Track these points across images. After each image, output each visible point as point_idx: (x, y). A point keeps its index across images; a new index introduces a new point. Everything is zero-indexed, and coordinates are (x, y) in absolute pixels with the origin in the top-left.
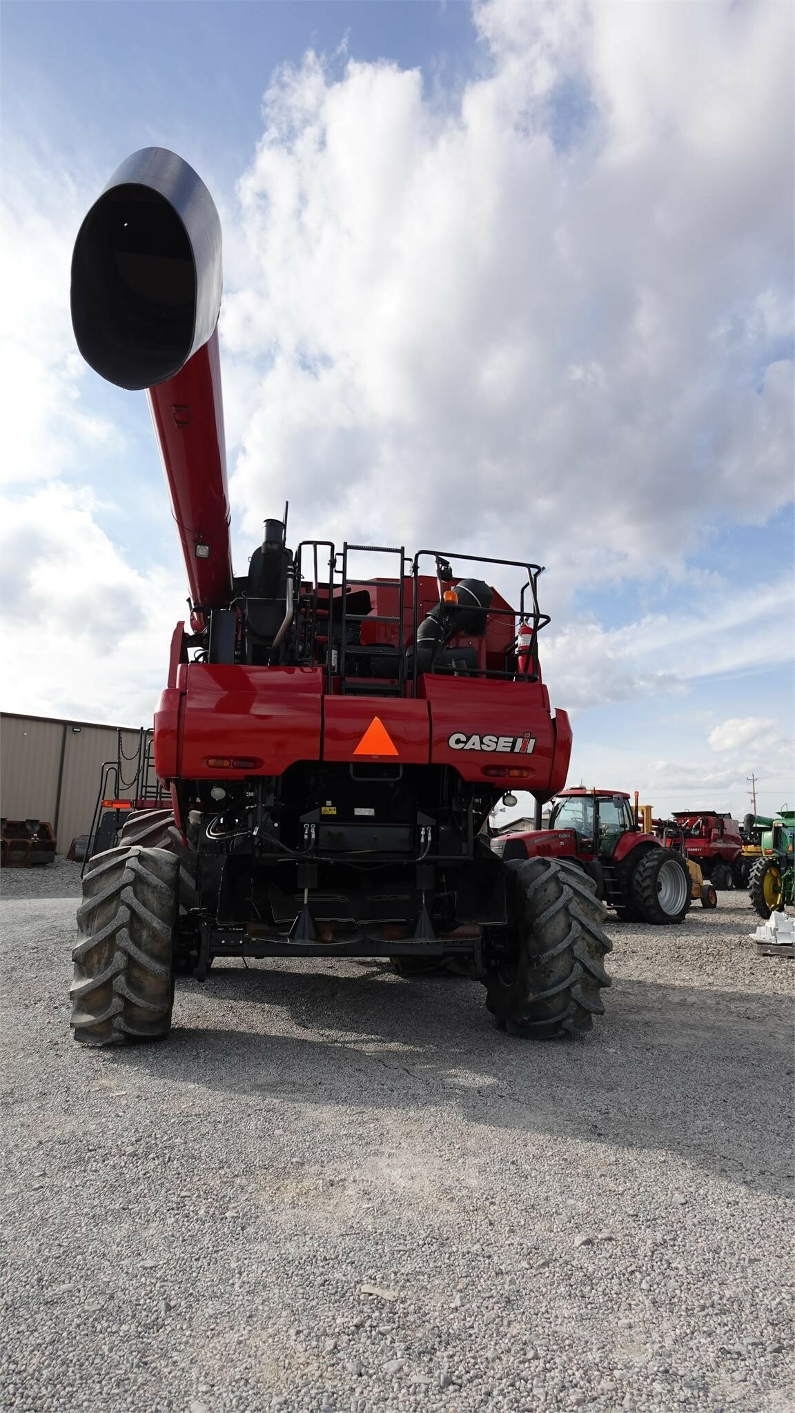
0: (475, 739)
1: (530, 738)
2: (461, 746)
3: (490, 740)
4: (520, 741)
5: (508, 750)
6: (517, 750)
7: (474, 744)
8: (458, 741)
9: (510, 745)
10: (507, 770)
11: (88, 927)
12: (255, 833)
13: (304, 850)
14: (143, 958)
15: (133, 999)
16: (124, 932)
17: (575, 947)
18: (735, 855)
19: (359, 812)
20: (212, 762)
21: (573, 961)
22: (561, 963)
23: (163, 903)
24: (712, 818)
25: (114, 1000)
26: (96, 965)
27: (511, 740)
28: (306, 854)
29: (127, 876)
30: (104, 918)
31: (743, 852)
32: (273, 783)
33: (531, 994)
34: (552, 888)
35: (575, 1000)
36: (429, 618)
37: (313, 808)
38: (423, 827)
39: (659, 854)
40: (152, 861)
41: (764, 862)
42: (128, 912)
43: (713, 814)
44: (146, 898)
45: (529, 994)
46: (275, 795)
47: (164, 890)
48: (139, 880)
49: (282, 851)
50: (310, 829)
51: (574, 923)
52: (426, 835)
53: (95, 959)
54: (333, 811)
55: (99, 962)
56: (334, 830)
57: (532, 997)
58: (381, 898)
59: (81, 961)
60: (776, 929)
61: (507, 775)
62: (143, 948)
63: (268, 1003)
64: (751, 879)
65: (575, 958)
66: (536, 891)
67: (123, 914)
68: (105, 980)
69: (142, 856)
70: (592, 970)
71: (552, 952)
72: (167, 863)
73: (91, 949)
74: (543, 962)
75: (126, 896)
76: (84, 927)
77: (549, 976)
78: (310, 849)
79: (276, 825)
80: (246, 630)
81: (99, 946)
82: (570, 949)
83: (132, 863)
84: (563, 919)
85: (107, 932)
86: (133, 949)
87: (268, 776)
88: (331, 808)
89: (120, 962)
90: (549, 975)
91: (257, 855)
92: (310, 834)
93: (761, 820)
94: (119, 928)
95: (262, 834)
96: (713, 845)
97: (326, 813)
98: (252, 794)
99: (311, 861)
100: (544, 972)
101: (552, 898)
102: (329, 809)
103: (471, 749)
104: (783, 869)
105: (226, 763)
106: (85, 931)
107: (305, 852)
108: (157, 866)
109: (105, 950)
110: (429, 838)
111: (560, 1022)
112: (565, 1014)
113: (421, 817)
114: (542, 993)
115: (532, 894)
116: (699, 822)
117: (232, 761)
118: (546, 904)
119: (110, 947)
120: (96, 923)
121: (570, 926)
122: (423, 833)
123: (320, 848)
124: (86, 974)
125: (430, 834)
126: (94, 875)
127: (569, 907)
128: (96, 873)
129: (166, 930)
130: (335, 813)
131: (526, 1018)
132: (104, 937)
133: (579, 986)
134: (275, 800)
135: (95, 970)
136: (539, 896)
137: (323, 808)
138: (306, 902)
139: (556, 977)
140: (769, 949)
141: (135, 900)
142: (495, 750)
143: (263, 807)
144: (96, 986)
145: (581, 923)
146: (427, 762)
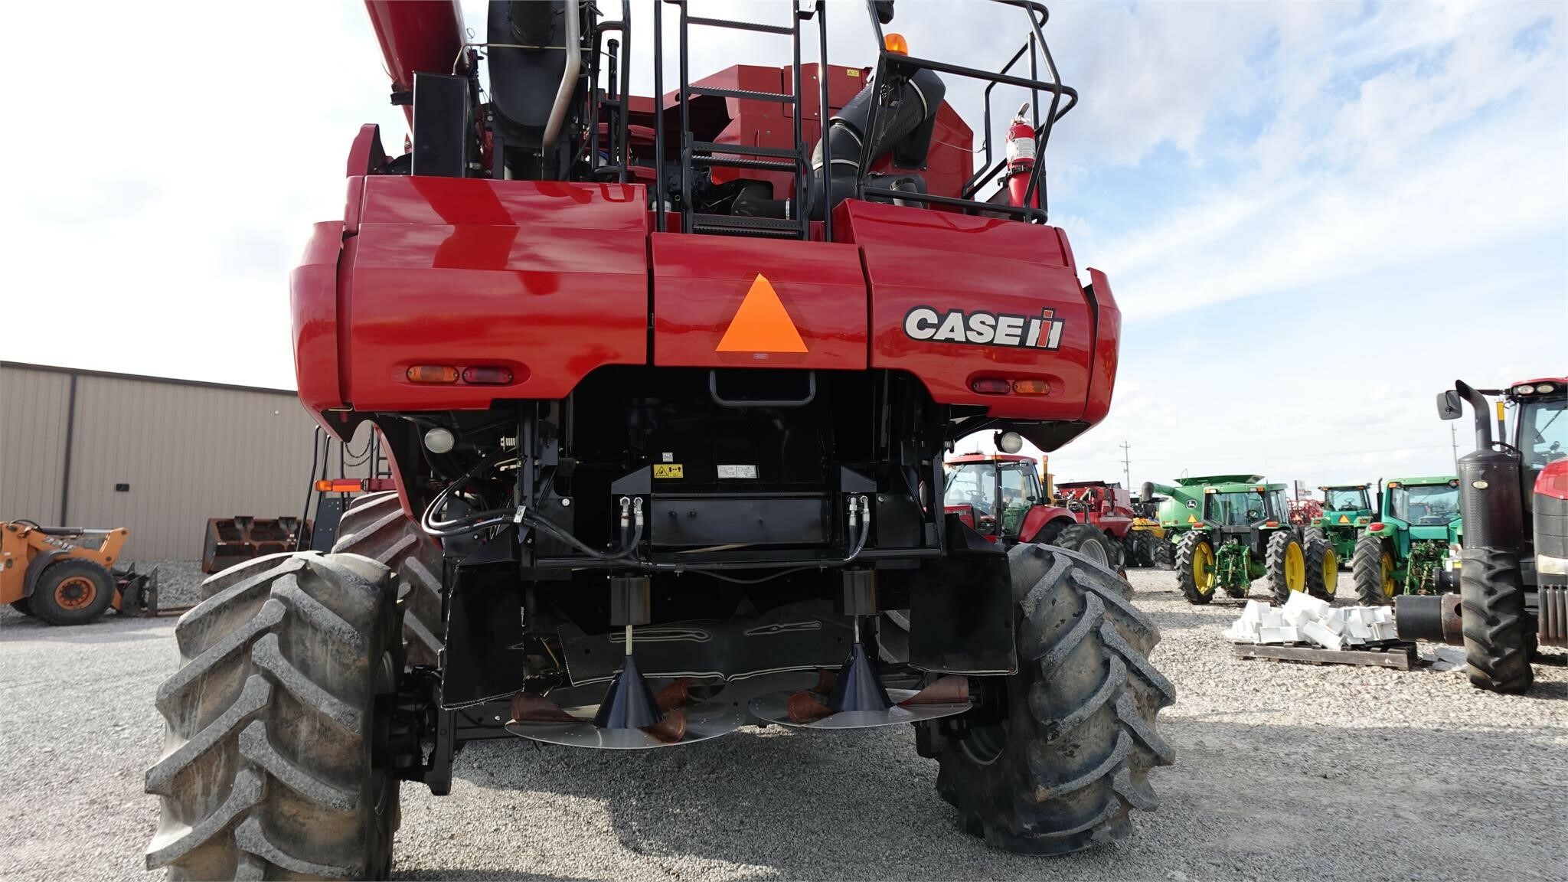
0: (955, 319)
1: (1054, 319)
2: (927, 333)
3: (983, 323)
4: (1035, 324)
5: (1016, 341)
6: (1031, 342)
7: (952, 330)
8: (923, 324)
9: (1019, 331)
10: (1011, 382)
11: (183, 720)
12: (518, 519)
13: (622, 550)
14: (297, 779)
15: (283, 860)
16: (257, 729)
17: (1119, 702)
18: (1126, 530)
19: (726, 471)
20: (416, 372)
21: (1115, 727)
22: (1094, 731)
23: (346, 661)
24: (1102, 488)
25: (240, 867)
26: (200, 798)
27: (1020, 322)
28: (626, 557)
29: (269, 611)
30: (218, 700)
31: (1134, 526)
32: (554, 418)
33: (1042, 788)
34: (1065, 599)
35: (1116, 793)
36: (837, 125)
37: (637, 465)
38: (853, 495)
39: (1078, 531)
40: (329, 580)
41: (1193, 537)
42: (265, 688)
43: (1101, 484)
44: (309, 654)
45: (1037, 787)
46: (561, 444)
47: (346, 637)
48: (293, 617)
49: (576, 553)
50: (631, 508)
51: (1115, 659)
52: (858, 511)
53: (198, 784)
54: (677, 472)
55: (206, 791)
56: (682, 507)
57: (1042, 793)
58: (768, 630)
59: (170, 792)
60: (1259, 625)
61: (1012, 392)
62: (301, 757)
63: (575, 794)
64: (1179, 557)
65: (1118, 721)
66: (1039, 604)
67: (256, 690)
68: (216, 830)
69: (312, 570)
70: (1147, 739)
71: (1080, 713)
72: (359, 581)
73: (186, 767)
74: (1064, 731)
75: (262, 654)
76: (177, 721)
77: (1072, 754)
78: (633, 548)
79: (566, 502)
80: (490, 118)
81: (204, 760)
82: (1110, 706)
83: (286, 586)
84: (1092, 651)
85: (219, 731)
86: (275, 763)
87: (541, 400)
88: (674, 466)
89: (248, 790)
90: (1072, 752)
91: (526, 562)
92: (632, 517)
93: (1161, 489)
94: (245, 722)
95: (535, 520)
96: (1103, 519)
97: (664, 476)
98: (511, 442)
99: (638, 572)
100: (1063, 748)
101: (1068, 615)
102: (669, 469)
103: (948, 340)
104: (1216, 544)
105: (448, 375)
106: (177, 728)
107: (622, 554)
108: (340, 590)
109: (218, 766)
110: (866, 518)
111: (1090, 832)
112: (1099, 819)
113: (849, 478)
114: (1062, 786)
115: (1032, 609)
116: (1088, 495)
117: (461, 369)
118: (1057, 626)
119: (229, 760)
120: (200, 712)
121: (1106, 664)
122: (853, 507)
123: (653, 544)
124: (181, 816)
125: (866, 510)
126: (202, 613)
127: (1102, 630)
128: (206, 610)
129: (350, 718)
130: (680, 475)
131: (1028, 827)
132: (211, 741)
133: (1127, 770)
134: (561, 454)
135: (199, 808)
136: (1045, 613)
137: (657, 467)
138: (629, 650)
139: (1086, 756)
140: (1253, 650)
141: (282, 662)
142: (991, 343)
143: (535, 467)
144: (200, 842)
145: (1124, 658)
146: (865, 367)
